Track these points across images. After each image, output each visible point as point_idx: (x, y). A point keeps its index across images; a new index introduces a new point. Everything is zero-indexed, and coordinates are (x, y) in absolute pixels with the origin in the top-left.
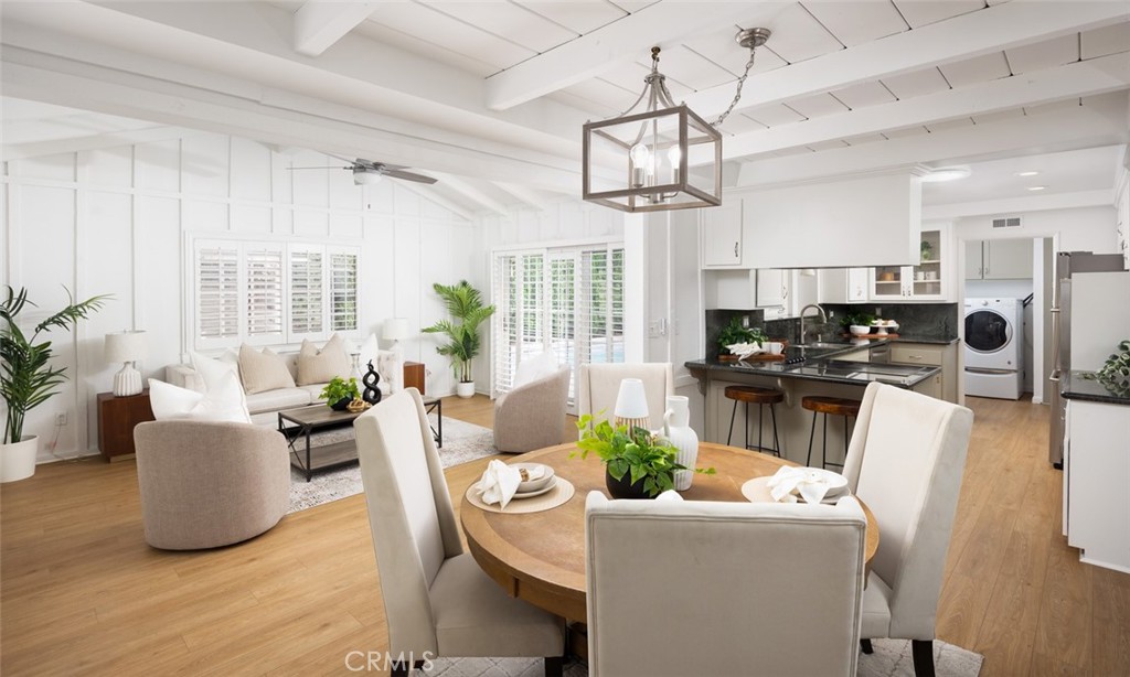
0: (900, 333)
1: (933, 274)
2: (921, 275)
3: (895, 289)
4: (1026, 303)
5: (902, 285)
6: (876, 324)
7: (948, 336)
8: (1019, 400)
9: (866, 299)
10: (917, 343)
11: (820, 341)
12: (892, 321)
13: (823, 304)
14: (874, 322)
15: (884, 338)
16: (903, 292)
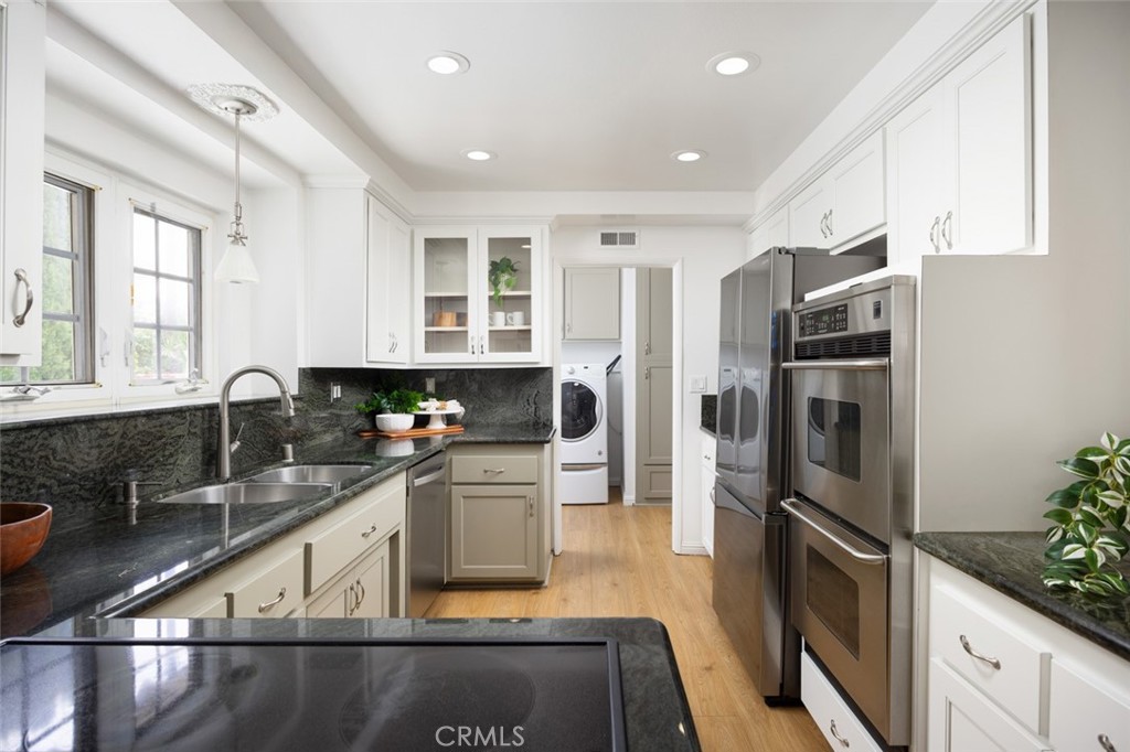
0: (467, 424)
1: (518, 316)
2: (500, 316)
3: (457, 339)
4: (609, 372)
5: (470, 335)
6: (425, 409)
7: (538, 424)
8: (609, 503)
9: (407, 360)
10: (498, 443)
11: (291, 460)
12: (454, 401)
13: (312, 369)
14: (422, 404)
15: (441, 436)
16: (470, 347)
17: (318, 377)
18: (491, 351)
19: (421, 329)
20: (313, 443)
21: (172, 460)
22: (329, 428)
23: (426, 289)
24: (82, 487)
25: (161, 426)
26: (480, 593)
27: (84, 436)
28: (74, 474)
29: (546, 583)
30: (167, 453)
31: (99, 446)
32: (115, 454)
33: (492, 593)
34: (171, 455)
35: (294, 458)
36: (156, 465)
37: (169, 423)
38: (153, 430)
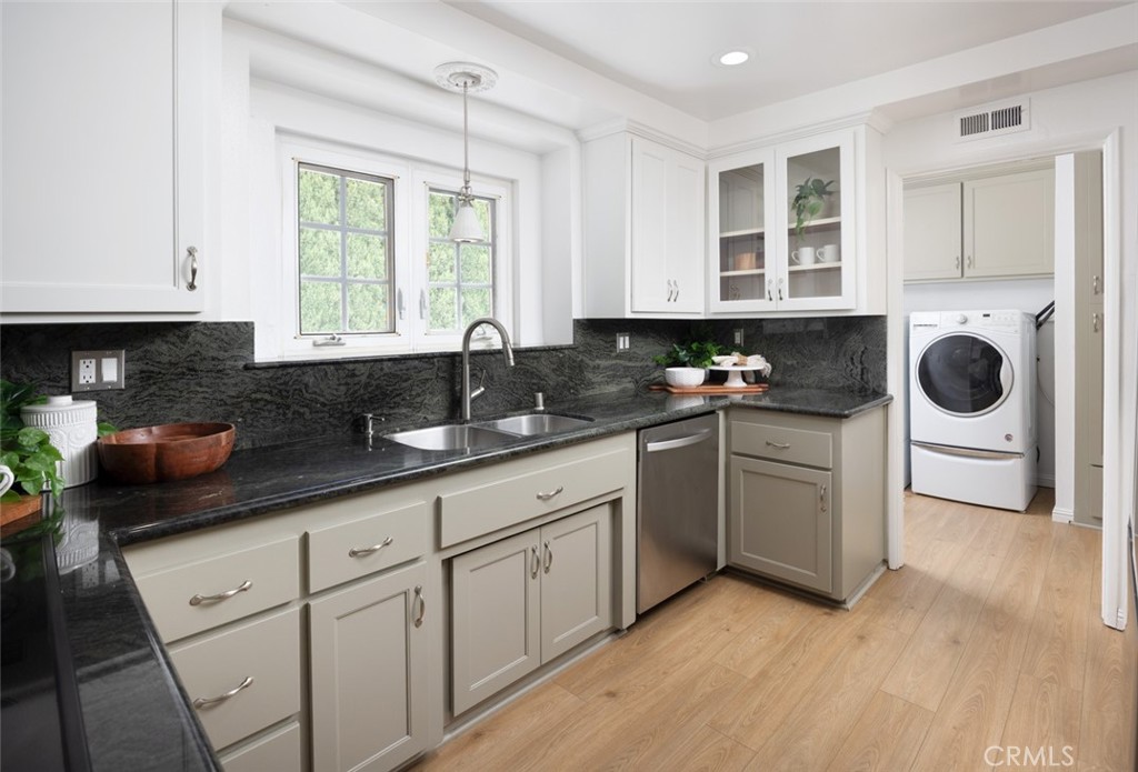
1: (827, 249)
2: (805, 252)
3: (754, 286)
4: (1041, 321)
5: (767, 279)
6: (719, 364)
7: (866, 390)
8: (1028, 510)
9: (701, 309)
10: (781, 410)
11: (541, 408)
12: (758, 357)
13: (588, 320)
14: (716, 359)
15: (740, 396)
16: (767, 293)
17: (598, 330)
18: (791, 296)
19: (716, 274)
20: (591, 393)
21: (419, 400)
22: (612, 378)
23: (721, 231)
24: (331, 416)
25: (408, 370)
26: (761, 591)
27: (333, 375)
28: (324, 405)
29: (849, 605)
30: (414, 393)
31: (347, 384)
32: (362, 391)
33: (774, 595)
34: (419, 395)
35: (544, 405)
36: (403, 403)
37: (415, 368)
38: (399, 373)
